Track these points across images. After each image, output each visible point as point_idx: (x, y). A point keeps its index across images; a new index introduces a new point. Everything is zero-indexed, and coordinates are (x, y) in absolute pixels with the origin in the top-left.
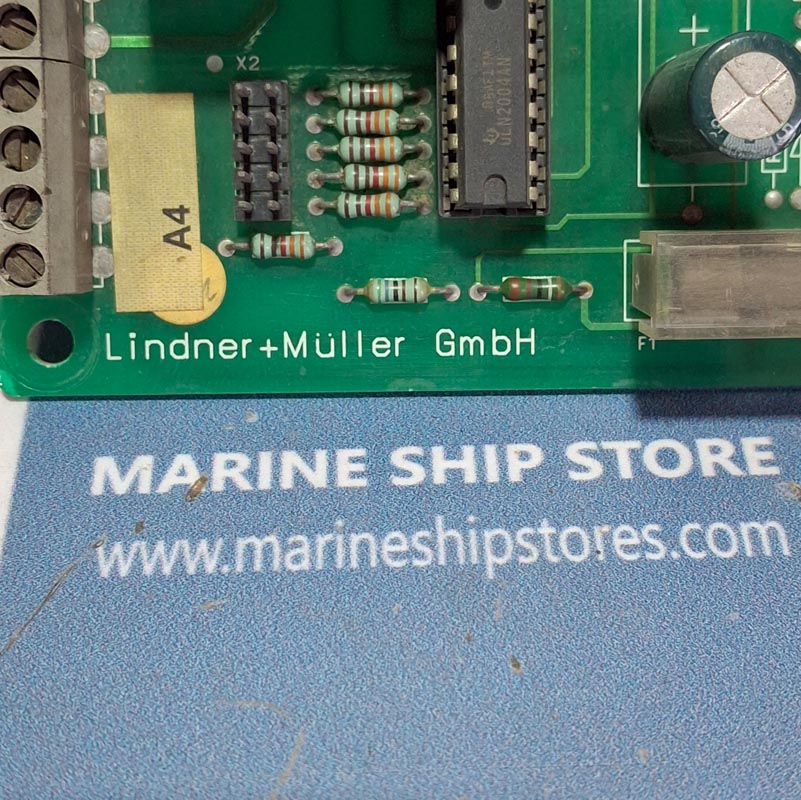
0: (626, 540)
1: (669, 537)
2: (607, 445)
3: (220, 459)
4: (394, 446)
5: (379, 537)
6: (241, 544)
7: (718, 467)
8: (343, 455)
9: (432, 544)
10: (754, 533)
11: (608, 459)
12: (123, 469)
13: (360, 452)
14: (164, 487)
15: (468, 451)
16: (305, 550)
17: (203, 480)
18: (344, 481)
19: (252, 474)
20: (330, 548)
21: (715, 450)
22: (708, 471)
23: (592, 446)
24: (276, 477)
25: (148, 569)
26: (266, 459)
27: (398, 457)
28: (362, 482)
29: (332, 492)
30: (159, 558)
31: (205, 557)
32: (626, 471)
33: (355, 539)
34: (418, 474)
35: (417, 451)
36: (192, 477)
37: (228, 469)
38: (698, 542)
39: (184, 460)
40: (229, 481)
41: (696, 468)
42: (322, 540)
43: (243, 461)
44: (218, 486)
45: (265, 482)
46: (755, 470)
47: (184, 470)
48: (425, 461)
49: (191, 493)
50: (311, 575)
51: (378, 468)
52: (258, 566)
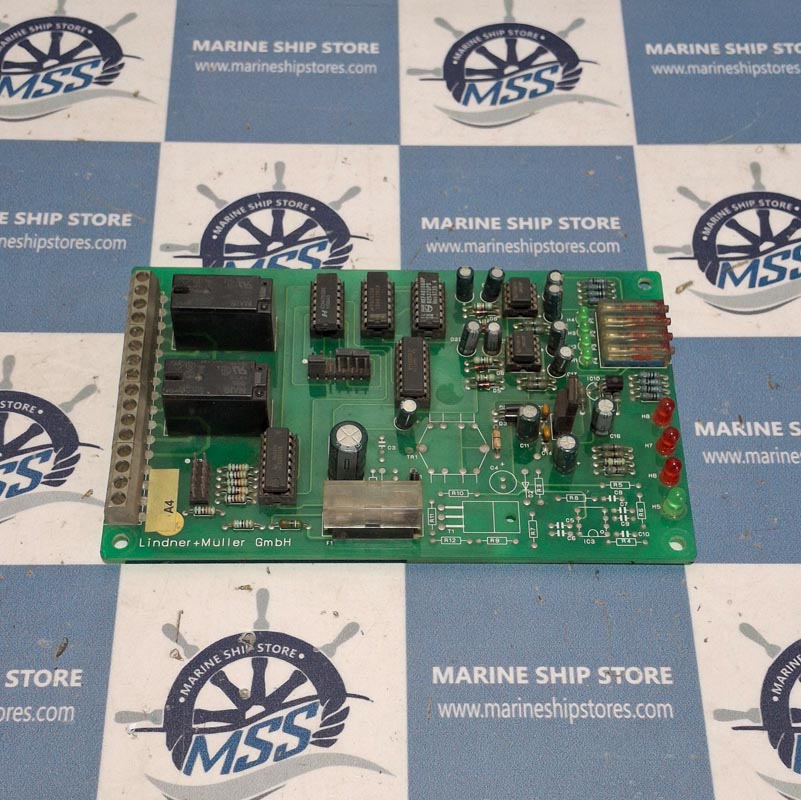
0: (575, 247)
1: (587, 246)
2: (571, 219)
3: (458, 219)
4: (508, 217)
5: (505, 243)
6: (466, 244)
7: (603, 226)
8: (493, 219)
9: (519, 246)
10: (610, 246)
11: (571, 223)
12: (430, 221)
13: (498, 219)
14: (443, 227)
15: (530, 219)
16: (484, 247)
17: (454, 226)
18: (494, 227)
19: (467, 224)
20: (491, 246)
21: (602, 221)
22: (600, 227)
23: (566, 219)
24: (474, 226)
25: (441, 250)
26: (471, 220)
27: (509, 221)
28: (499, 228)
29: (490, 231)
30: (444, 248)
31: (456, 248)
32: (576, 227)
33: (498, 244)
34: (515, 226)
35: (515, 219)
36: (450, 225)
37: (460, 223)
38: (594, 247)
39: (447, 219)
40: (461, 227)
41: (596, 227)
42: (488, 244)
43: (464, 220)
44: (458, 227)
45: (471, 227)
46: (614, 227)
47: (447, 223)
48: (517, 222)
49: (450, 229)
50: (486, 254)
51: (504, 224)
52: (471, 251)
